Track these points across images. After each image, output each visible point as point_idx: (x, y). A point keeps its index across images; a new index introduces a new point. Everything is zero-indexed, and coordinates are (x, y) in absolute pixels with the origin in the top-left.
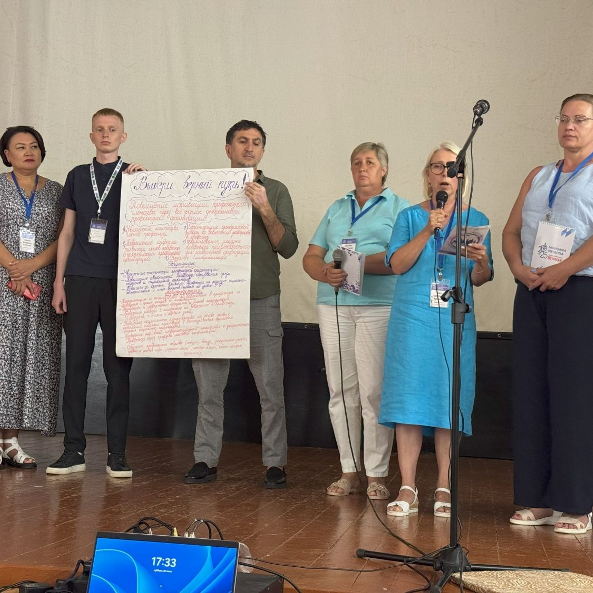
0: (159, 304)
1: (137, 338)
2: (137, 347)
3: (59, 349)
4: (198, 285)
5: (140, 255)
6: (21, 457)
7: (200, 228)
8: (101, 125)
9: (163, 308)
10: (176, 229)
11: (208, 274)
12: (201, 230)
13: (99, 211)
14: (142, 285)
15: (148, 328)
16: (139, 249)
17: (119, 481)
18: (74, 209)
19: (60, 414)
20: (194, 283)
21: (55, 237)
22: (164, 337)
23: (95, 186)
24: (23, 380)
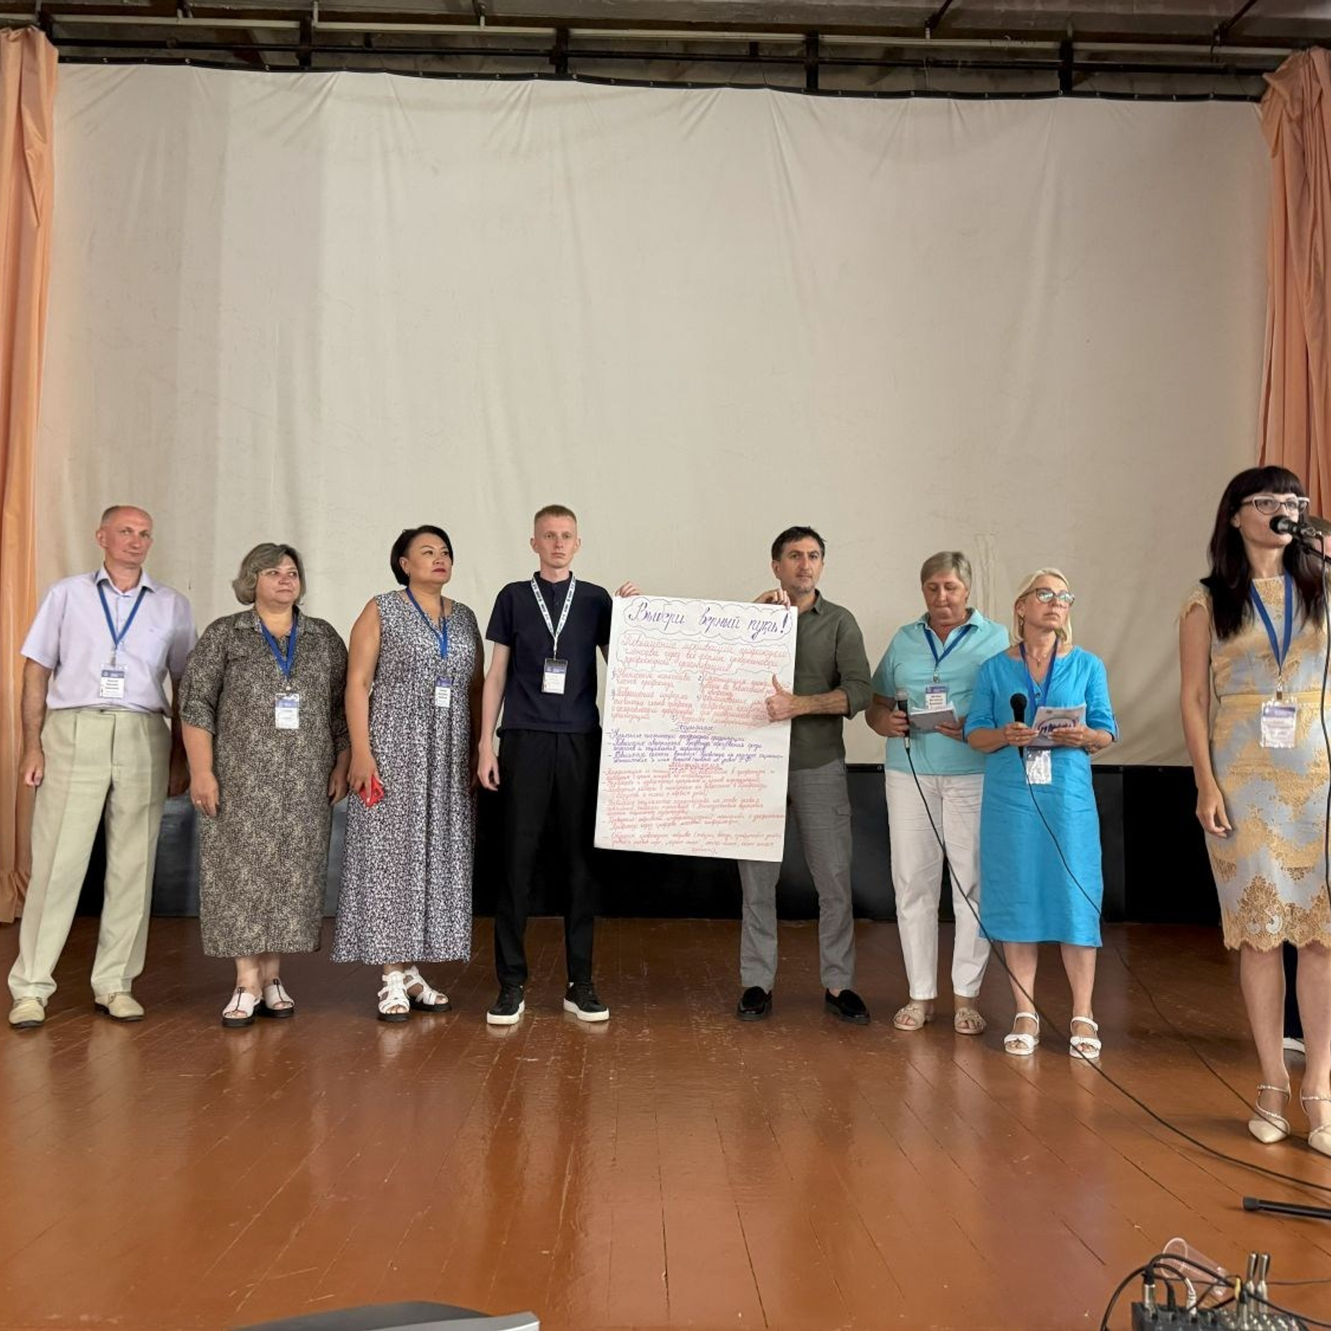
0: (660, 779)
1: (626, 823)
2: (625, 837)
4: (716, 758)
6: (429, 996)
7: (722, 680)
9: (665, 785)
10: (686, 678)
11: (730, 744)
12: (723, 684)
13: (556, 649)
14: (636, 751)
15: (643, 811)
18: (509, 642)
20: (710, 755)
22: (665, 825)
23: (545, 613)
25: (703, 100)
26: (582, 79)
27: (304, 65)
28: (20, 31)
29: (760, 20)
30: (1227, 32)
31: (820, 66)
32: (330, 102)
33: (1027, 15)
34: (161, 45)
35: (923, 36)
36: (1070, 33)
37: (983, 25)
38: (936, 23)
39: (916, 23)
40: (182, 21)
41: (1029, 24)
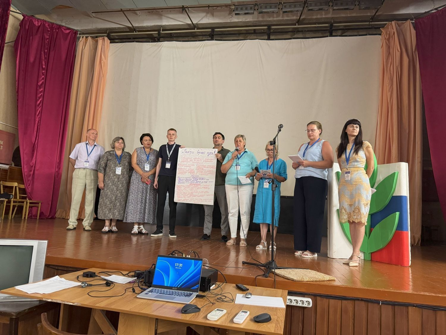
0: (188, 187)
1: (180, 197)
3: (156, 199)
5: (183, 172)
6: (144, 231)
8: (170, 133)
10: (194, 165)
11: (202, 179)
12: (201, 166)
13: (169, 159)
14: (183, 181)
15: (184, 194)
16: (182, 171)
17: (172, 239)
18: (162, 157)
19: (156, 218)
20: (198, 182)
21: (156, 166)
22: (188, 197)
23: (168, 151)
24: (145, 208)
25: (243, 43)
26: (216, 40)
27: (159, 41)
28: (103, 37)
29: (258, 24)
30: (373, 19)
31: (271, 34)
32: (163, 48)
33: (321, 18)
34: (130, 39)
35: (296, 25)
36: (332, 22)
37: (311, 22)
38: (299, 22)
39: (295, 22)
40: (135, 33)
41: (322, 21)
